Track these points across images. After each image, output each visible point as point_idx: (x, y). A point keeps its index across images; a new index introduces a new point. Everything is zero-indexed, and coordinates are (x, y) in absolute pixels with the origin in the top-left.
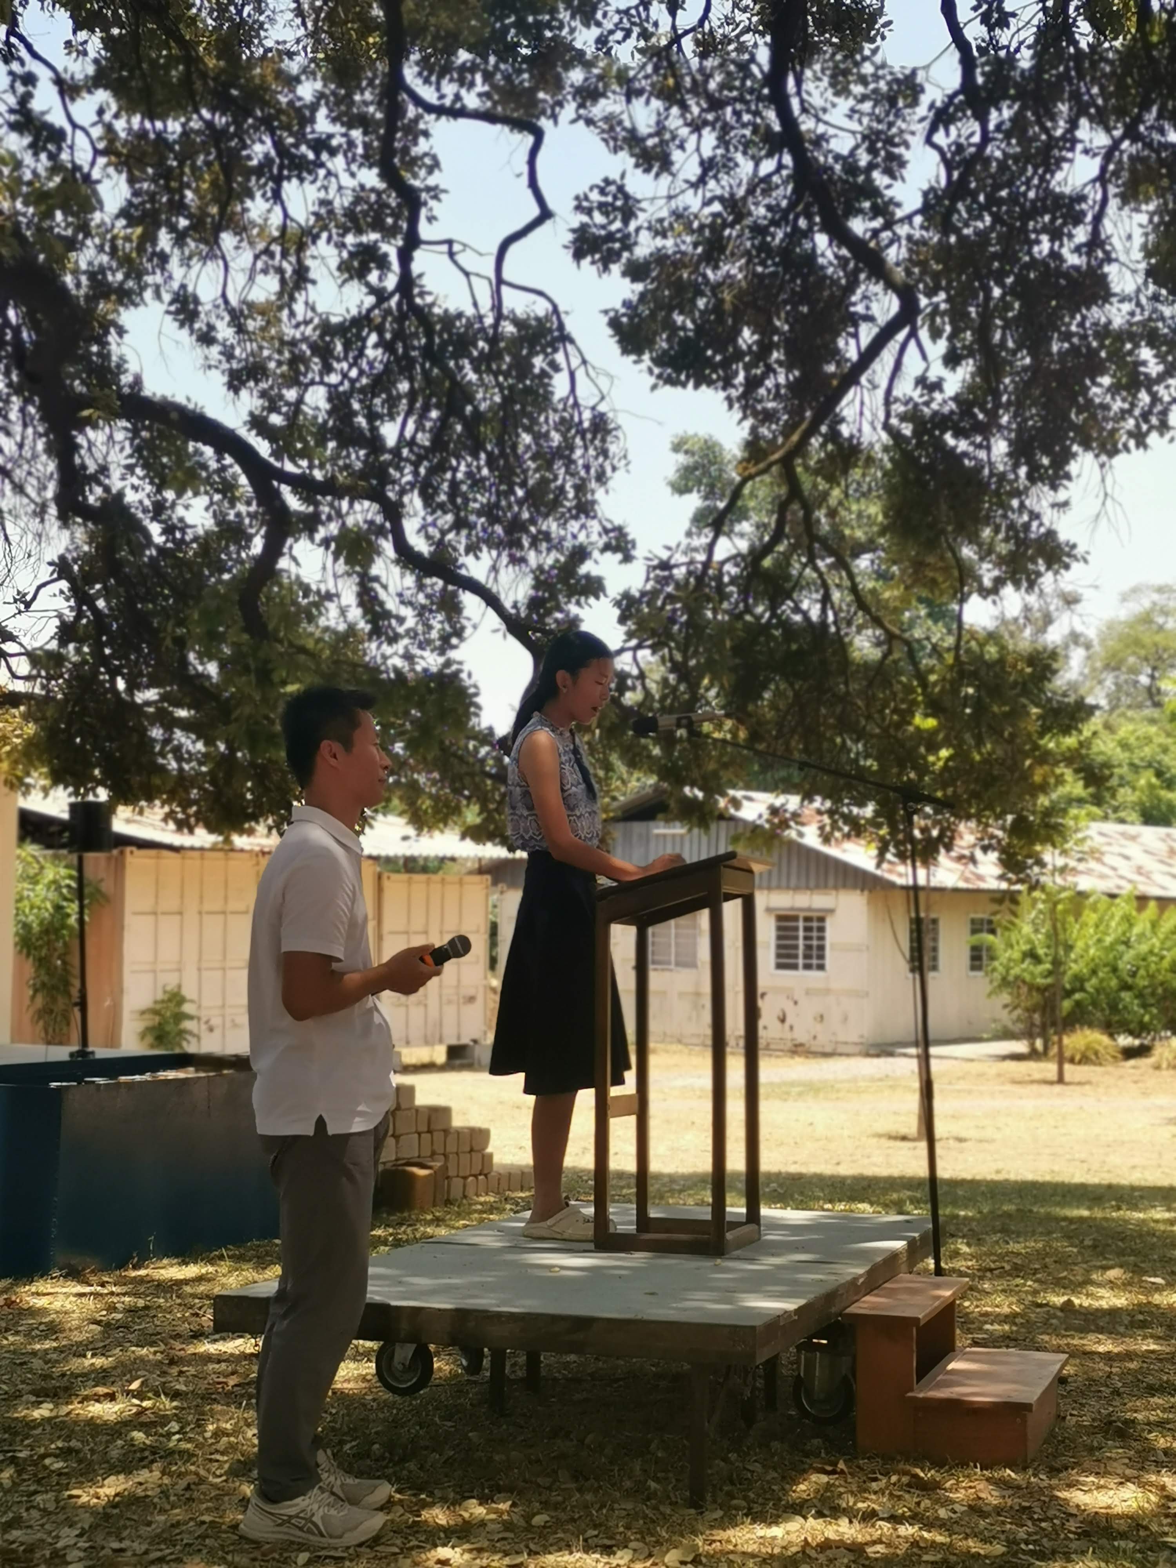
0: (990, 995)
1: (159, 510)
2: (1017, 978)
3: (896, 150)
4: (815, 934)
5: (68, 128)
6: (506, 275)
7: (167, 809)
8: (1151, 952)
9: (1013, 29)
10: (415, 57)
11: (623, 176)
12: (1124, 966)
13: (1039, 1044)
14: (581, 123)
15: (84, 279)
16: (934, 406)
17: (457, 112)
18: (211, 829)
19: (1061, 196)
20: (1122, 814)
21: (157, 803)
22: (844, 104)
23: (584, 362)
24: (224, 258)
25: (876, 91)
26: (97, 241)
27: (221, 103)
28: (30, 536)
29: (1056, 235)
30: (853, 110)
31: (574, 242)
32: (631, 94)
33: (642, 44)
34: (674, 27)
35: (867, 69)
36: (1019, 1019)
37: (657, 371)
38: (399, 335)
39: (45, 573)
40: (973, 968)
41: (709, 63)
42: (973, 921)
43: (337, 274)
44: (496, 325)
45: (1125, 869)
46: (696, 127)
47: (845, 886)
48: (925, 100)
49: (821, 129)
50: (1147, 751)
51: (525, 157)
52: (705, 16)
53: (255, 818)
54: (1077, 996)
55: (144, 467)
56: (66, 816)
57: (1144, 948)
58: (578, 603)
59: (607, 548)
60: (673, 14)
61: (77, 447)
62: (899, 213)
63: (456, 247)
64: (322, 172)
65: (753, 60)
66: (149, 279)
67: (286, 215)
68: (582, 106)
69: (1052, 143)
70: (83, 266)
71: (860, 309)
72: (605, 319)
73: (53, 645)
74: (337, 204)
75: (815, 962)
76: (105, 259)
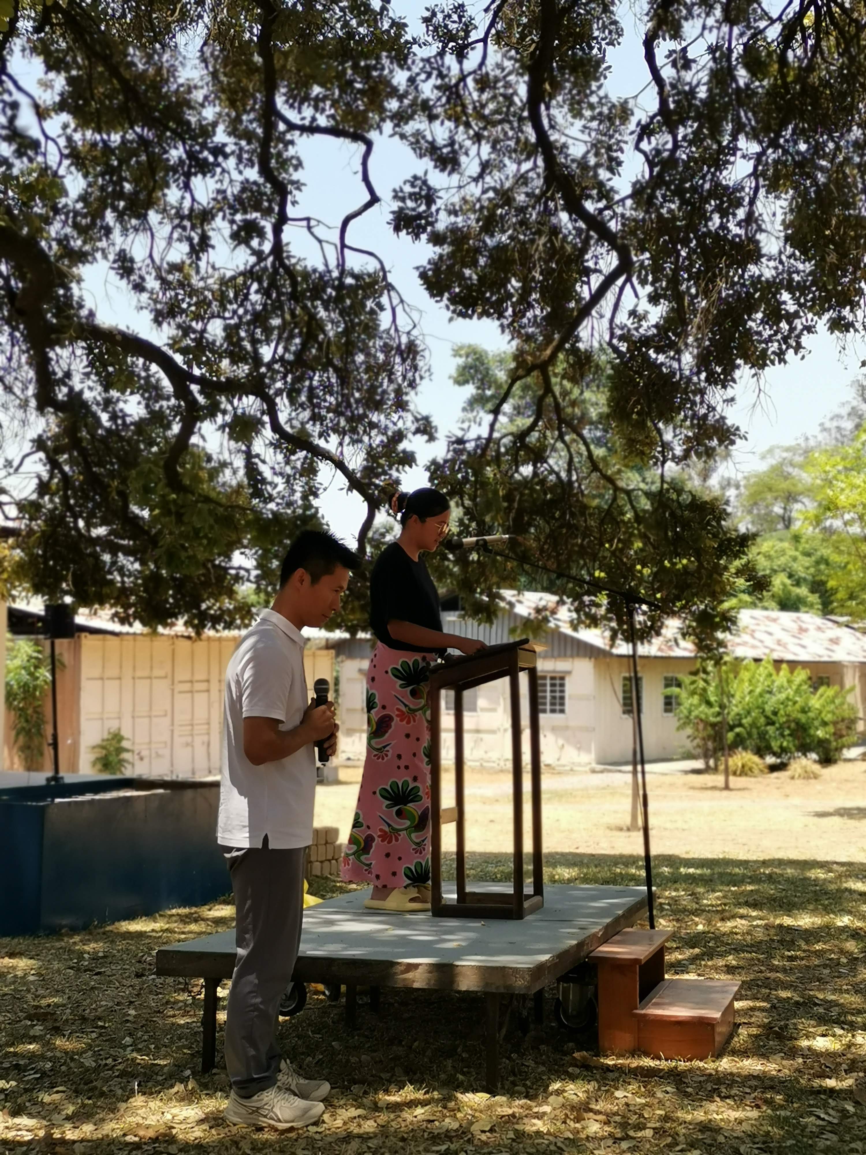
0: (678, 729)
1: (107, 403)
2: (697, 717)
3: (615, 154)
4: (558, 688)
5: (42, 140)
6: (347, 242)
7: (113, 610)
8: (788, 699)
9: (694, 70)
10: (283, 90)
11: (426, 173)
12: (768, 708)
13: (712, 762)
14: (397, 137)
15: (54, 244)
16: (642, 331)
17: (312, 129)
18: (144, 623)
19: (727, 187)
20: (766, 604)
21: (107, 606)
22: (579, 123)
23: (402, 301)
24: (151, 229)
25: (601, 114)
26: (63, 217)
27: (149, 122)
28: (16, 423)
29: (724, 214)
30: (585, 127)
31: (395, 220)
32: (432, 118)
33: (439, 82)
34: (461, 70)
35: (594, 99)
36: (698, 746)
37: (452, 308)
38: (273, 284)
39: (27, 447)
40: (666, 711)
41: (485, 96)
42: (666, 679)
43: (230, 241)
44: (340, 278)
45: (769, 642)
46: (478, 138)
47: (578, 655)
48: (634, 120)
49: (563, 139)
50: (783, 560)
51: (360, 161)
52: (482, 63)
53: (175, 616)
54: (738, 730)
55: (96, 374)
56: (43, 613)
57: (782, 696)
58: (398, 470)
59: (417, 431)
60: (460, 62)
61: (50, 359)
62: (617, 197)
63: (313, 223)
64: (218, 170)
65: (515, 93)
66: (99, 244)
67: (193, 199)
68: (397, 125)
69: (721, 150)
70: (53, 234)
71: (591, 264)
72: (417, 273)
73: (34, 497)
74: (229, 193)
75: (558, 707)
76: (68, 230)
